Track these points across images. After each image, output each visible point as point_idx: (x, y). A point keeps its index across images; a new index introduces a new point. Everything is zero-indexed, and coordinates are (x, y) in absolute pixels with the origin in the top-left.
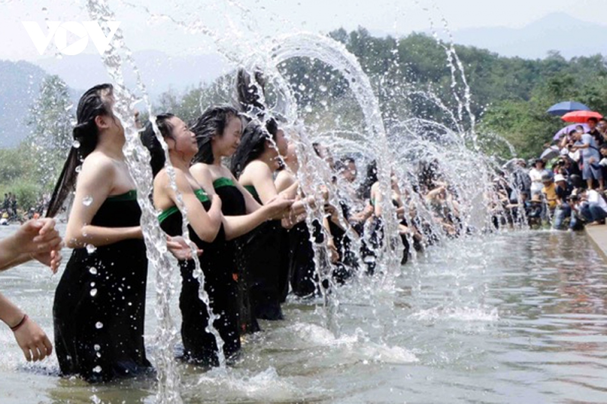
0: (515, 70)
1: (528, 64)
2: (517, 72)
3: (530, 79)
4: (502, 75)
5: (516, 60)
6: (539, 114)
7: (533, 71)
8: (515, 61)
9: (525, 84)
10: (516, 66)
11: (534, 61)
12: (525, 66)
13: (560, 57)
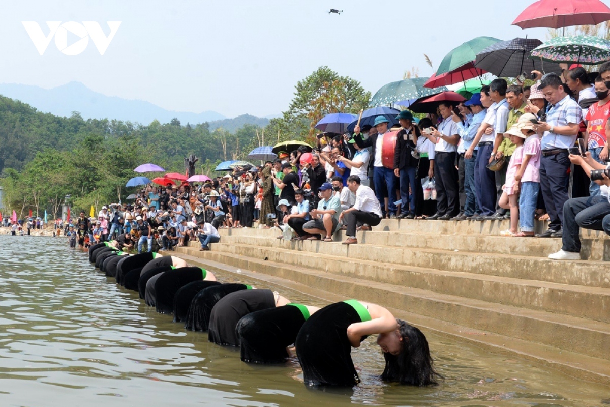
0: (48, 123)
1: (58, 120)
2: (49, 125)
3: (58, 131)
4: (38, 127)
5: (49, 115)
6: (78, 162)
7: (60, 126)
8: (48, 117)
9: (55, 134)
10: (49, 120)
11: (62, 119)
12: (55, 121)
13: (80, 117)
